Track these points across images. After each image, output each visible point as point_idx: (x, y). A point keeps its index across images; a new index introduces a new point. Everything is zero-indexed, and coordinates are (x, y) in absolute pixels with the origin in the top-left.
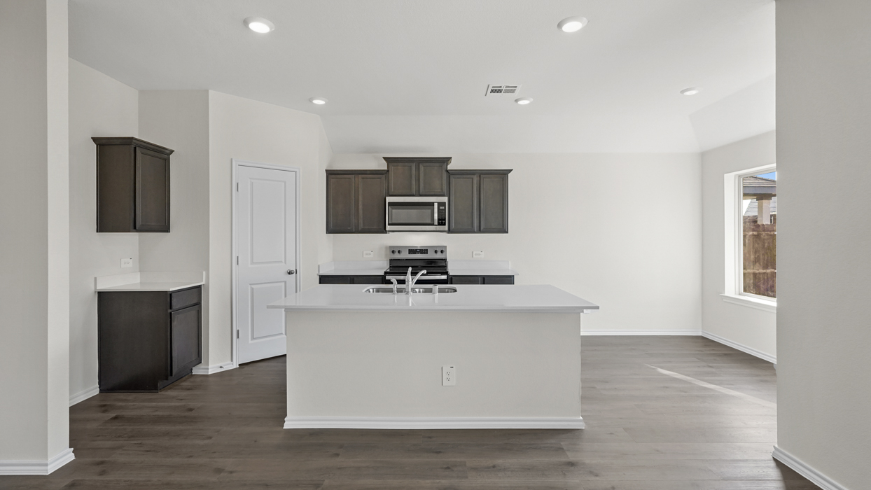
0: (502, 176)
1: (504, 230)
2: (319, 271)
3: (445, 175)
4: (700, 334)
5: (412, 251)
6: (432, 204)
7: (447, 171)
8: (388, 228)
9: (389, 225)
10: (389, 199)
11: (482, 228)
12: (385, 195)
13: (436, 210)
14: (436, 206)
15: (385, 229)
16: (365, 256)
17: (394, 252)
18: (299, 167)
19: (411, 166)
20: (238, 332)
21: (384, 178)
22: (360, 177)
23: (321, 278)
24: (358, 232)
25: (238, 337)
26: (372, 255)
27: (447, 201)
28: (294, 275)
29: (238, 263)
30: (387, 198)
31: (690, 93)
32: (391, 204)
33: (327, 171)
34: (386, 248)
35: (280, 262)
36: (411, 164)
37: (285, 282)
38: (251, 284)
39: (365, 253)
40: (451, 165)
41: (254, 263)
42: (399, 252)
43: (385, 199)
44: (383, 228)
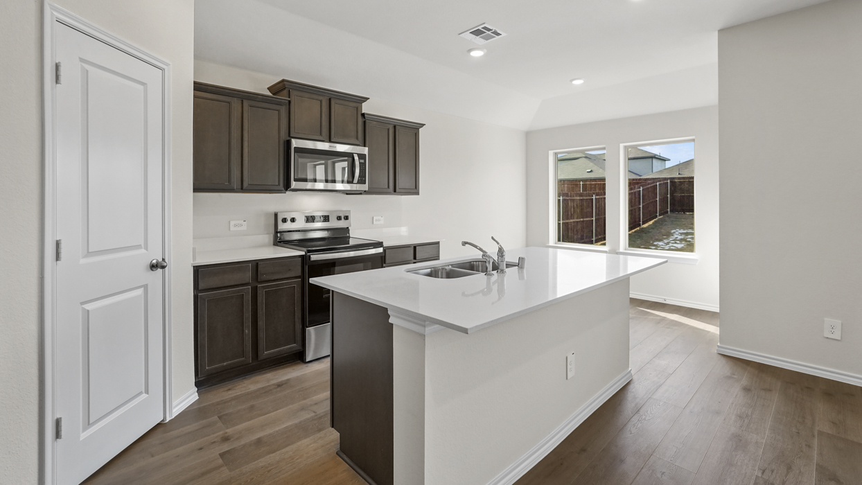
0: (413, 129)
2: (194, 258)
3: (360, 120)
5: (309, 218)
6: (353, 155)
7: (363, 115)
8: (294, 185)
9: (295, 181)
10: (295, 143)
12: (284, 137)
13: (357, 163)
14: (356, 158)
15: (287, 187)
16: (232, 228)
17: (284, 220)
18: (167, 65)
19: (321, 101)
20: (58, 423)
21: (284, 110)
22: (246, 103)
23: (198, 271)
24: (242, 190)
25: (58, 435)
26: (244, 228)
27: (367, 154)
28: (160, 271)
29: (58, 257)
30: (294, 141)
31: (577, 82)
32: (298, 150)
33: (195, 83)
34: (267, 214)
35: (138, 247)
36: (321, 98)
37: (146, 287)
38: (82, 303)
39: (232, 223)
40: (366, 108)
41: (89, 254)
42: (293, 220)
43: (288, 143)
44: (281, 187)
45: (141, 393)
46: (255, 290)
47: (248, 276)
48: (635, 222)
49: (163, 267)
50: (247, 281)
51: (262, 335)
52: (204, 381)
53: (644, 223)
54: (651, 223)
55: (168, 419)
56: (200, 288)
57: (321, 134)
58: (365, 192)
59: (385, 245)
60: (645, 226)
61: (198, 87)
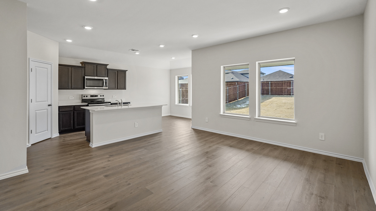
0: (124, 72)
1: (125, 88)
2: (58, 104)
3: (106, 70)
4: (170, 115)
5: (91, 96)
6: (103, 80)
7: (107, 69)
8: (86, 88)
9: (86, 86)
10: (86, 77)
11: (118, 88)
12: (83, 75)
13: (104, 82)
14: (104, 80)
15: (84, 88)
16: (70, 98)
17: (84, 96)
18: (52, 63)
19: (94, 66)
20: (31, 131)
21: (83, 69)
22: (72, 68)
23: (59, 107)
24: (72, 89)
25: (31, 133)
26: (73, 98)
27: (108, 79)
28: (50, 106)
29: (31, 102)
30: (85, 77)
31: (173, 58)
32: (86, 79)
33: (59, 64)
34: (80, 95)
35: (46, 101)
36: (94, 65)
37: (47, 109)
38: (35, 111)
39: (70, 97)
40: (108, 67)
41: (37, 102)
42: (87, 96)
43: (84, 77)
44: (83, 88)
45: (46, 130)
46: (74, 113)
47: (72, 109)
48: (235, 98)
49: (51, 106)
50: (72, 110)
51: (76, 123)
52: (61, 132)
53: (239, 99)
54: (243, 98)
55: (52, 138)
56: (60, 111)
57: (94, 74)
58: (108, 89)
59: (111, 103)
60: (240, 100)
61: (59, 65)
